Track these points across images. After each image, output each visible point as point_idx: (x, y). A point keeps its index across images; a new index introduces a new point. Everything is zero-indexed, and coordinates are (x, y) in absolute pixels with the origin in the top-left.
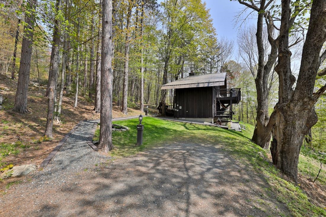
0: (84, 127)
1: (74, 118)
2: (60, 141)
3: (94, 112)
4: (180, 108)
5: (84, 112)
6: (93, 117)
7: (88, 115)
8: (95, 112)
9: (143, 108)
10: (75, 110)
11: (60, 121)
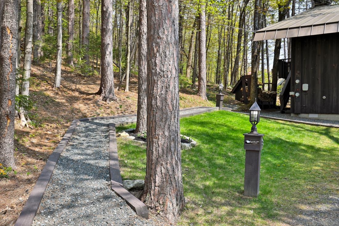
0: (87, 137)
1: (56, 113)
2: (37, 179)
3: (99, 98)
4: (305, 87)
5: (76, 99)
6: (98, 111)
7: (87, 106)
8: (101, 98)
9: (204, 90)
10: (57, 94)
11: (29, 121)
